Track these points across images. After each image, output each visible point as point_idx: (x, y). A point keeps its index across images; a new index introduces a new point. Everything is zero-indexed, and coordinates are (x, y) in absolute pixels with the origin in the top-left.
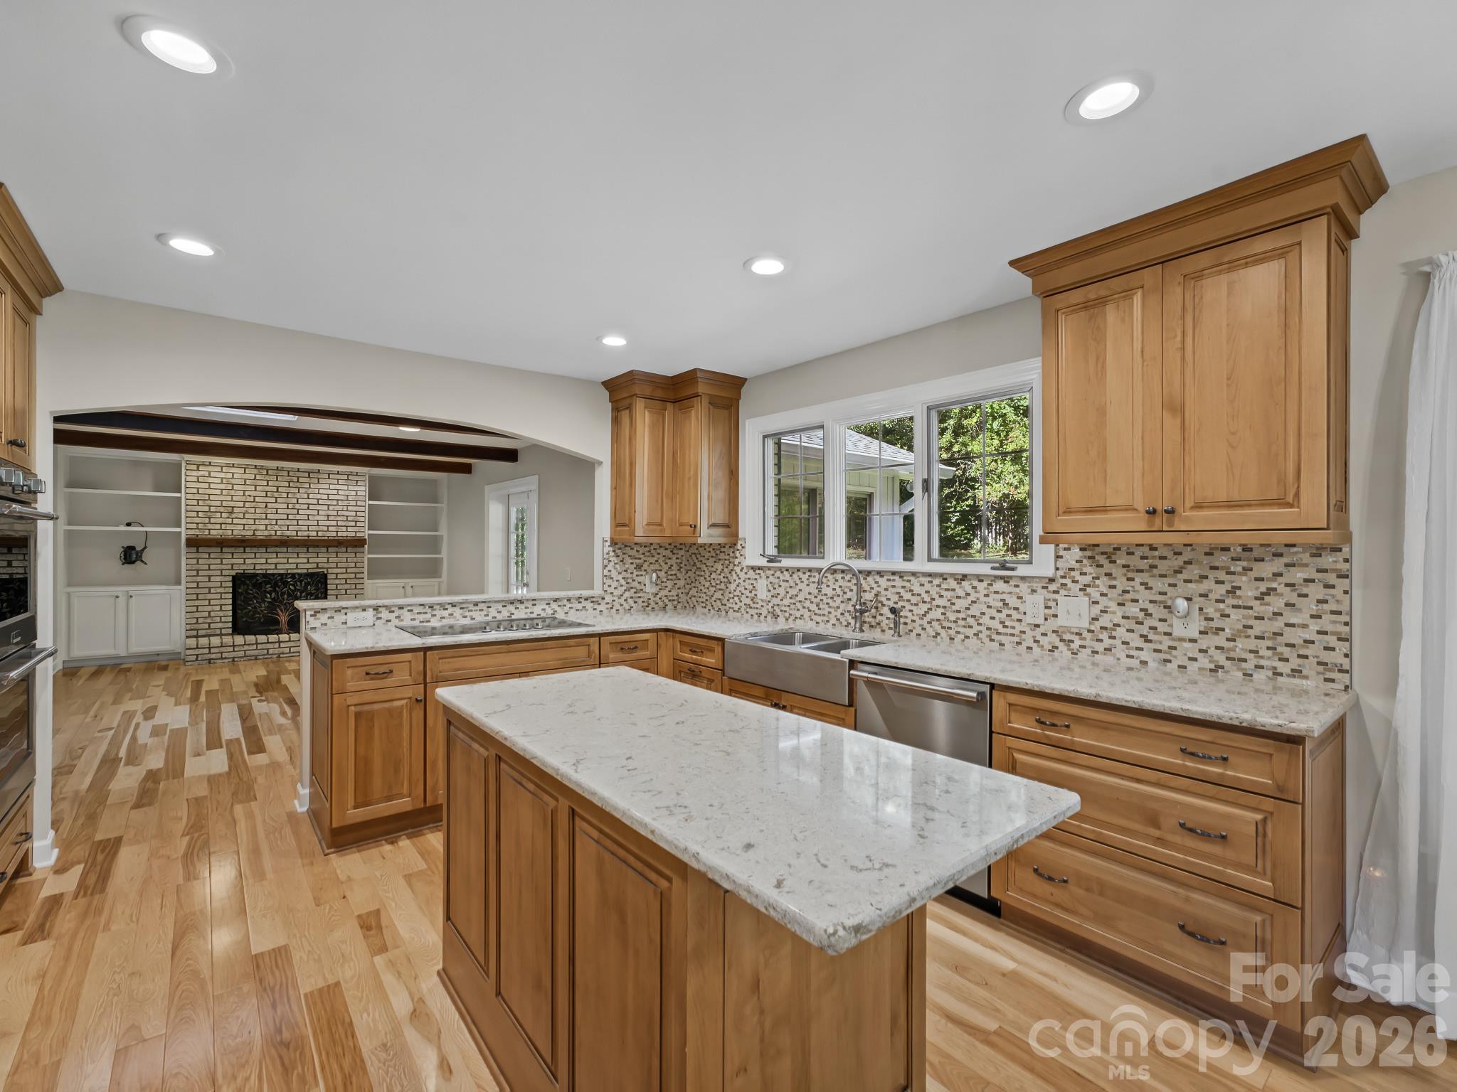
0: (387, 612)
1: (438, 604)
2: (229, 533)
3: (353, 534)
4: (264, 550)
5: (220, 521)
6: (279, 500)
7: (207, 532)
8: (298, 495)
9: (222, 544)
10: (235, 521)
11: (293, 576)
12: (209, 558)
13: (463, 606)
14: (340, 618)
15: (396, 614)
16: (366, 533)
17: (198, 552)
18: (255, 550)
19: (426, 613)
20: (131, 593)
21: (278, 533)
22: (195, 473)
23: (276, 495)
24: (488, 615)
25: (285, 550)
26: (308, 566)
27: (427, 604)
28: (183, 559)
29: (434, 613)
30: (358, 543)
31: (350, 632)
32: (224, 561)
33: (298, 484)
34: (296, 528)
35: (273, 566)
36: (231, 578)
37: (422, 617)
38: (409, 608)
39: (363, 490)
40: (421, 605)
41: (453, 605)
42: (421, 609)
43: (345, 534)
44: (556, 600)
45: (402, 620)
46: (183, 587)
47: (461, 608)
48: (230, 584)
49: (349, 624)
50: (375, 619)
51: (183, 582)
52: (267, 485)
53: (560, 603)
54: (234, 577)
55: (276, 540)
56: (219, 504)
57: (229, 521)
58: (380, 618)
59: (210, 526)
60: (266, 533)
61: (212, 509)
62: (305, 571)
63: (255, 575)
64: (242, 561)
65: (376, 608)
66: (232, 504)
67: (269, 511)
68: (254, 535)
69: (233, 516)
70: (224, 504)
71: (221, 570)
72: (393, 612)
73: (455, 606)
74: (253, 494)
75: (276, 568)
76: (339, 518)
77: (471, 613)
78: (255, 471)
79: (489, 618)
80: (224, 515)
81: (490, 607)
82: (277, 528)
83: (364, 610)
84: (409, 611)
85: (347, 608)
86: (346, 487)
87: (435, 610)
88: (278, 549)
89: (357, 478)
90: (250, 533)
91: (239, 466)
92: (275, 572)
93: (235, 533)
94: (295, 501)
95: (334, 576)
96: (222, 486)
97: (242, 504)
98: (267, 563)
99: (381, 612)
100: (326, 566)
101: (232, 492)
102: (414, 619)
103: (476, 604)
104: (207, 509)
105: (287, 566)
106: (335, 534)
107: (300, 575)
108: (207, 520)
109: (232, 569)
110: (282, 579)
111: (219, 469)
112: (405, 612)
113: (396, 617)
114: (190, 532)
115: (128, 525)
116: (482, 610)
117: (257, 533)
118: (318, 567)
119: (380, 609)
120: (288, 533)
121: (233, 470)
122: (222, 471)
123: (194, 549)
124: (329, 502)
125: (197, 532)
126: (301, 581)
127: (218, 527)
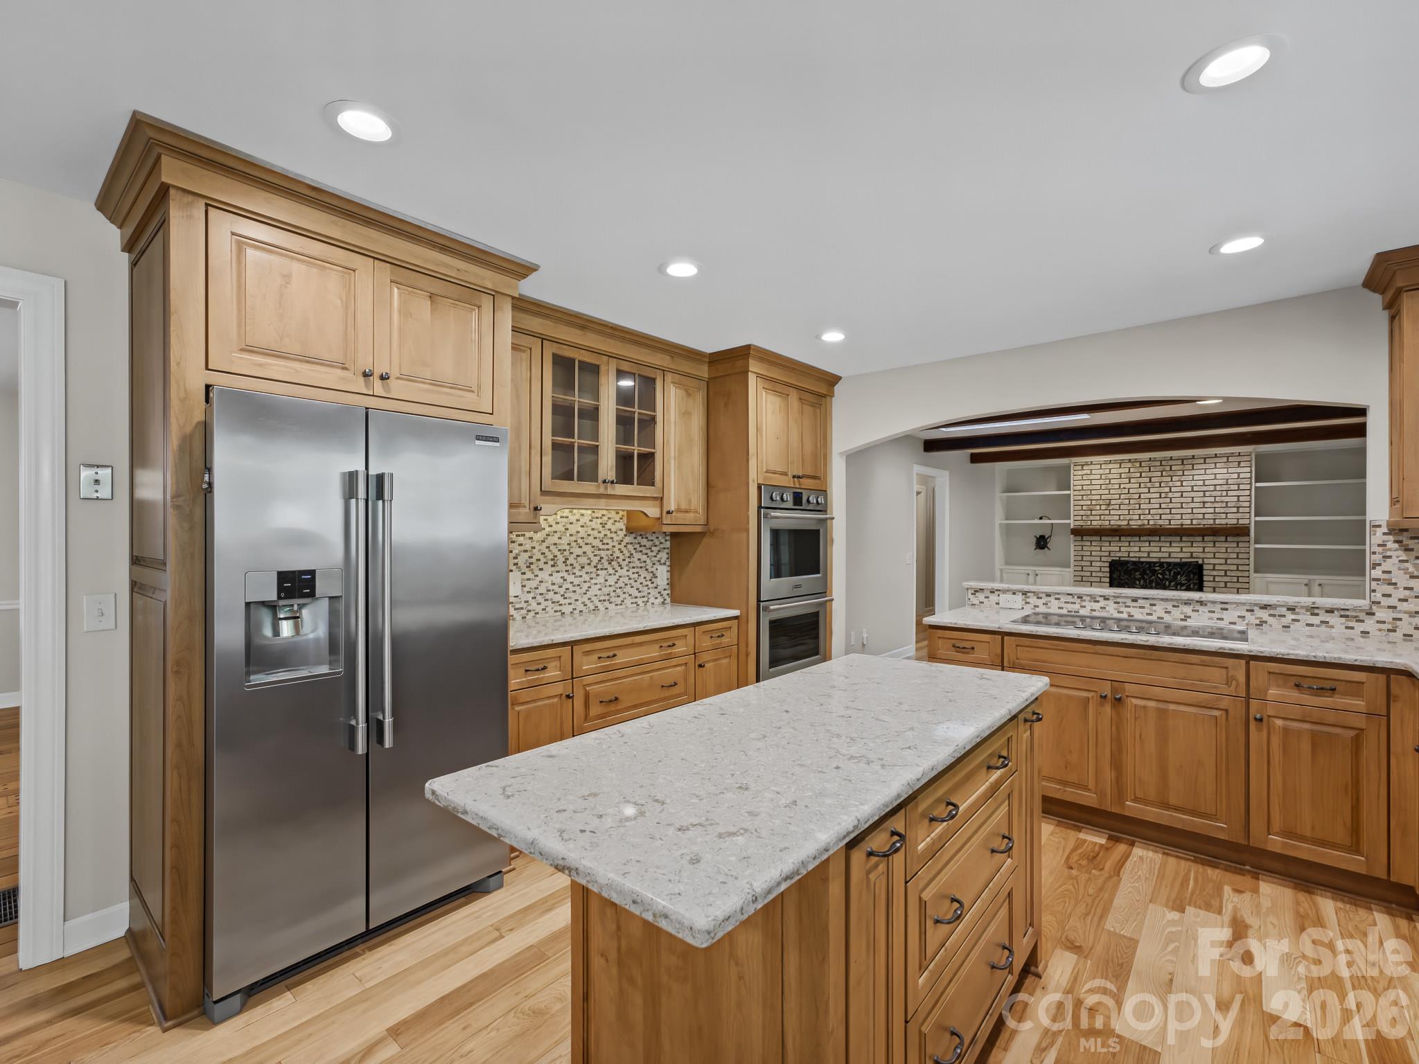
0: (1035, 597)
1: (1088, 595)
2: (1107, 523)
3: (1235, 522)
4: (1137, 539)
5: (1100, 512)
6: (1152, 490)
7: (1089, 523)
8: (1171, 484)
9: (1100, 533)
10: (1112, 512)
11: (1161, 565)
12: (1091, 545)
13: (1118, 600)
14: (994, 598)
15: (1043, 601)
16: (1251, 520)
17: (1082, 540)
18: (1129, 539)
19: (1075, 603)
20: (1037, 572)
21: (1151, 522)
22: (1080, 473)
23: (1149, 485)
24: (1151, 614)
25: (1157, 538)
26: (1181, 555)
27: (1076, 594)
28: (1072, 546)
29: (1084, 604)
30: (1239, 532)
31: (1002, 612)
32: (1103, 549)
33: (1171, 473)
34: (1169, 517)
35: (1146, 555)
36: (1107, 564)
37: (1070, 607)
38: (1057, 596)
39: (1247, 471)
40: (1068, 594)
41: (1106, 599)
42: (1070, 599)
43: (1223, 522)
44: (1265, 607)
45: (1049, 608)
46: (1071, 570)
47: (1115, 603)
48: (1108, 570)
49: (1001, 605)
50: (1024, 602)
51: (1072, 566)
52: (1141, 477)
53: (1272, 612)
54: (1110, 563)
55: (1149, 529)
56: (1098, 497)
57: (1107, 512)
58: (1029, 603)
59: (1092, 518)
60: (1139, 523)
61: (1094, 502)
62: (1178, 560)
63: (1128, 562)
64: (1117, 549)
65: (1025, 593)
66: (1109, 497)
67: (1142, 501)
68: (1128, 524)
69: (1111, 507)
70: (1103, 497)
71: (1101, 557)
72: (1041, 598)
73: (1108, 599)
74: (1128, 486)
75: (1149, 557)
76: (1216, 505)
77: (1128, 609)
78: (1129, 465)
79: (1154, 618)
80: (1103, 507)
81: (1154, 605)
82: (1149, 517)
83: (1014, 594)
84: (1056, 599)
85: (999, 590)
86: (1225, 471)
87: (1084, 601)
88: (1151, 538)
89: (1239, 459)
90: (1125, 523)
91: (1115, 462)
92: (1148, 560)
93: (1112, 523)
94: (1167, 490)
95: (1211, 567)
96: (1101, 482)
97: (1117, 497)
98: (1140, 551)
99: (1029, 597)
100: (1202, 555)
101: (1110, 486)
102: (1062, 608)
103: (1135, 600)
104: (1089, 503)
105: (1160, 555)
106: (1211, 522)
107: (1169, 564)
108: (1089, 513)
109: (1109, 556)
110: (1150, 567)
111: (1098, 467)
112: (1052, 599)
113: (1044, 604)
114: (1077, 523)
115: (1041, 518)
116: (1143, 607)
117: (1131, 523)
118: (1192, 557)
119: (1028, 594)
120: (1161, 522)
121: (1111, 466)
122: (1101, 469)
123: (1079, 538)
124: (1205, 488)
125: (1081, 523)
126: (1171, 570)
127: (1098, 518)
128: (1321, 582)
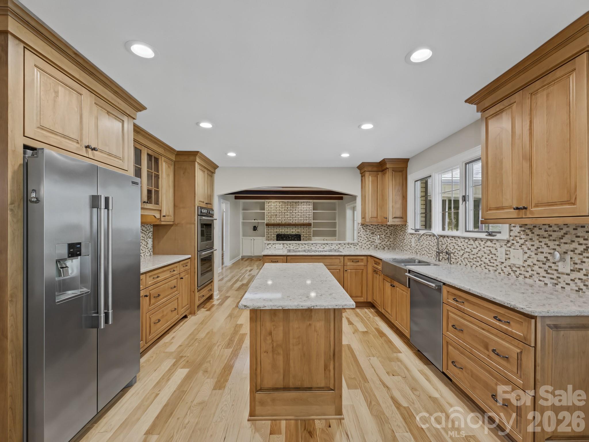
3: (308, 222)
4: (284, 227)
6: (288, 212)
7: (271, 222)
8: (293, 210)
9: (274, 225)
11: (291, 235)
12: (271, 229)
14: (274, 246)
15: (289, 246)
16: (312, 221)
18: (282, 227)
19: (297, 246)
20: (254, 239)
21: (288, 222)
22: (268, 205)
23: (287, 210)
24: (316, 248)
25: (289, 227)
26: (296, 232)
27: (297, 243)
28: (265, 229)
30: (309, 225)
32: (275, 230)
33: (293, 207)
34: (292, 220)
35: (286, 232)
36: (276, 235)
39: (311, 207)
43: (306, 222)
45: (290, 248)
46: (265, 238)
47: (308, 245)
48: (276, 237)
51: (265, 236)
52: (285, 207)
53: (341, 245)
55: (287, 224)
56: (273, 213)
59: (271, 220)
60: (285, 222)
61: (272, 215)
62: (295, 234)
63: (281, 234)
64: (279, 230)
65: (283, 244)
66: (276, 213)
67: (285, 215)
68: (282, 222)
69: (277, 217)
71: (274, 233)
73: (306, 244)
74: (281, 210)
75: (287, 233)
76: (304, 217)
77: (311, 247)
78: (282, 203)
80: (275, 217)
81: (317, 245)
82: (287, 220)
83: (280, 244)
85: (276, 243)
86: (306, 207)
87: (300, 245)
88: (288, 227)
89: (309, 204)
92: (287, 234)
93: (277, 222)
94: (292, 212)
95: (303, 235)
96: (274, 208)
97: (279, 213)
98: (285, 231)
99: (285, 245)
100: (300, 232)
101: (276, 210)
102: (294, 248)
103: (312, 244)
104: (270, 215)
105: (290, 232)
106: (303, 222)
107: (293, 235)
108: (271, 218)
109: (276, 233)
110: (288, 236)
111: (273, 203)
112: (291, 245)
114: (267, 222)
115: (254, 220)
116: (314, 246)
118: (298, 233)
120: (290, 222)
121: (277, 203)
123: (268, 227)
124: (301, 212)
126: (293, 237)
127: (273, 220)
128: (327, 239)
